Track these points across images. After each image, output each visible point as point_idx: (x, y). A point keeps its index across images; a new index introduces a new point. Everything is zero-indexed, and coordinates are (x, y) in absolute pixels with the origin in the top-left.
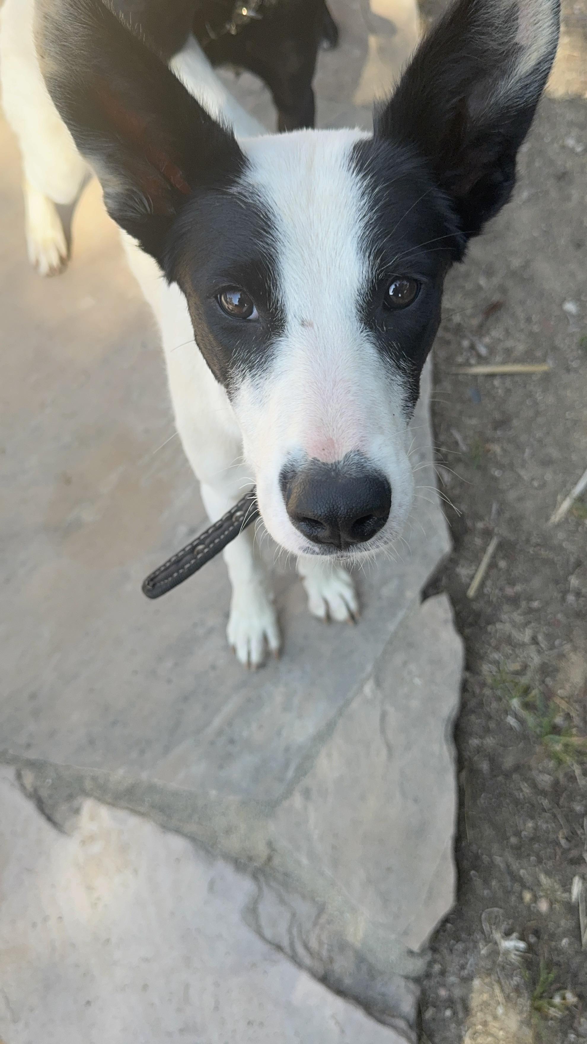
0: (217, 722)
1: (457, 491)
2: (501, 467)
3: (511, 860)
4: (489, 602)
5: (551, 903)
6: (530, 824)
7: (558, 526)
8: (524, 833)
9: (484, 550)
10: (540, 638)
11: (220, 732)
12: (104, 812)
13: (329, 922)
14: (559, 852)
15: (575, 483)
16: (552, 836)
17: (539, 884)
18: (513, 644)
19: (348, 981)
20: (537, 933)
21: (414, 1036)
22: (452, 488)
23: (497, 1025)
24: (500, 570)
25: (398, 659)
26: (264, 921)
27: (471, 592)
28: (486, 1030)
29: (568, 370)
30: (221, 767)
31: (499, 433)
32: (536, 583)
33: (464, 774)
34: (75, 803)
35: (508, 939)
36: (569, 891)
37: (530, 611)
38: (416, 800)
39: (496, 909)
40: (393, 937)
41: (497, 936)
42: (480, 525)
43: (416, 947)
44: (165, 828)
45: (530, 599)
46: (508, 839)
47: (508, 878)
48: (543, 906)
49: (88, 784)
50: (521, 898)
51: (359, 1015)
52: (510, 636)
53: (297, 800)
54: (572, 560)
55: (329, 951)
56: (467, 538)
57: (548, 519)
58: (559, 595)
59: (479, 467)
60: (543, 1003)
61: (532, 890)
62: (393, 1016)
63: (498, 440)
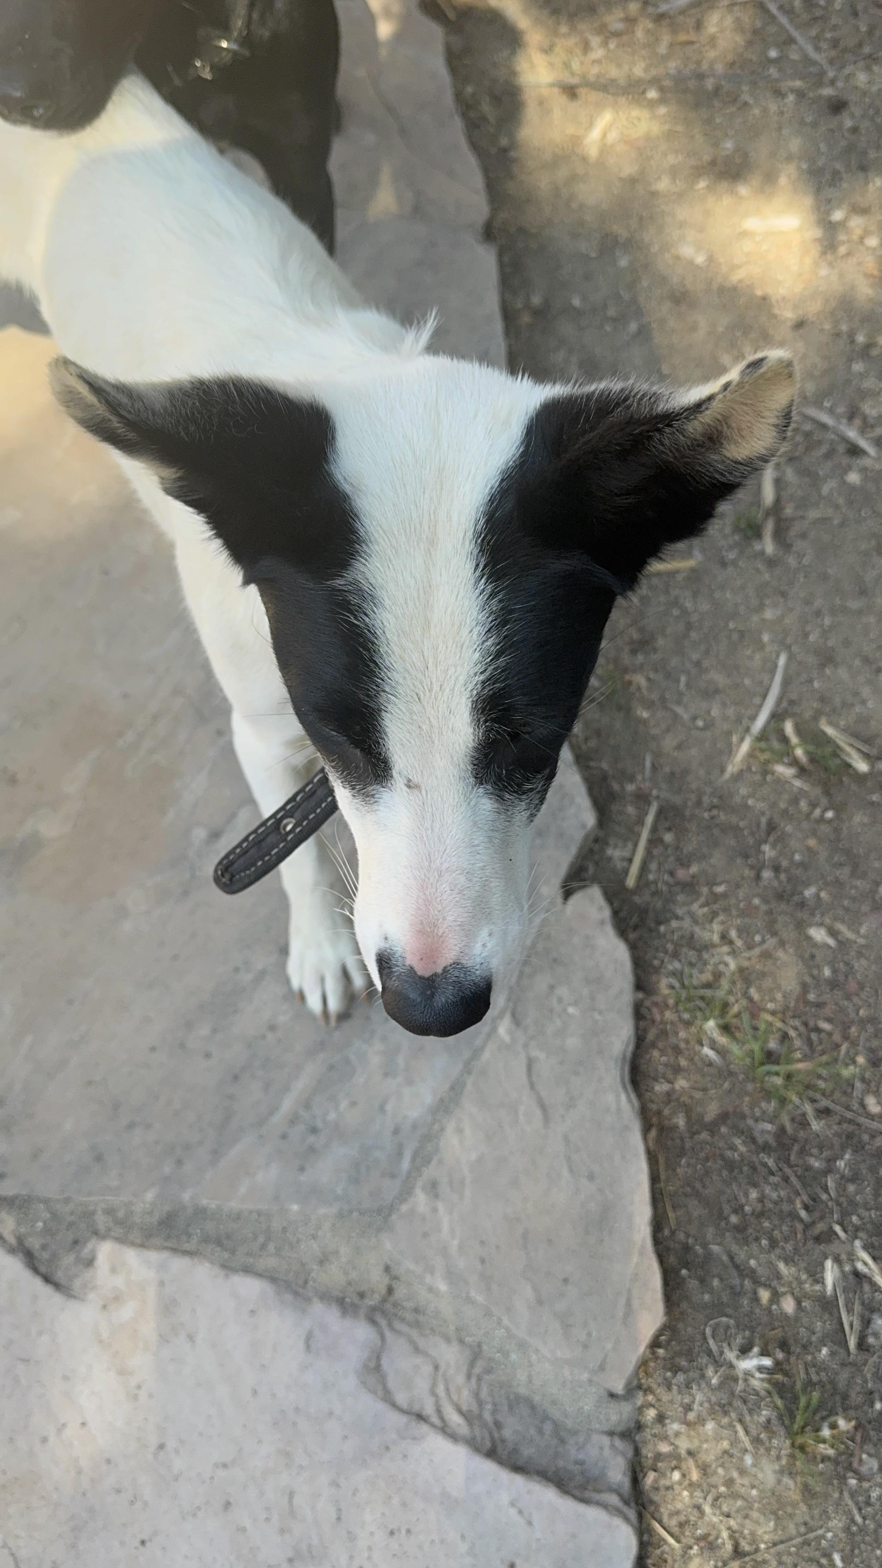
0: (287, 1105)
1: (593, 743)
2: (650, 705)
3: (735, 1248)
4: (656, 893)
5: (799, 1302)
6: (754, 1194)
7: (738, 777)
8: (747, 1209)
9: (641, 822)
10: (733, 934)
11: (294, 1120)
12: (131, 1256)
13: (488, 1371)
14: (799, 1227)
15: (753, 718)
16: (786, 1207)
17: (779, 1276)
18: (698, 947)
19: (527, 1452)
20: (784, 1345)
21: (632, 1514)
22: (586, 739)
23: (746, 1481)
24: (666, 847)
25: (541, 983)
26: (392, 1383)
27: (631, 881)
28: (732, 1493)
29: (724, 564)
30: (302, 1169)
31: (640, 658)
32: (718, 859)
33: (653, 1133)
34: (86, 1252)
35: (748, 1357)
36: (821, 1281)
37: (715, 898)
38: (591, 1177)
39: (724, 1319)
40: (585, 1376)
41: (730, 1355)
42: (630, 788)
43: (619, 1388)
44: (228, 1268)
45: (711, 883)
46: (726, 1219)
47: (735, 1273)
48: (788, 1305)
49: (101, 1220)
50: (756, 1299)
51: (549, 1495)
52: (692, 936)
53: (420, 1199)
54: (764, 820)
55: (494, 1412)
56: (615, 807)
57: (723, 770)
58: (752, 874)
59: (620, 708)
60: (808, 1439)
61: (770, 1286)
62: (599, 1491)
63: (641, 668)
